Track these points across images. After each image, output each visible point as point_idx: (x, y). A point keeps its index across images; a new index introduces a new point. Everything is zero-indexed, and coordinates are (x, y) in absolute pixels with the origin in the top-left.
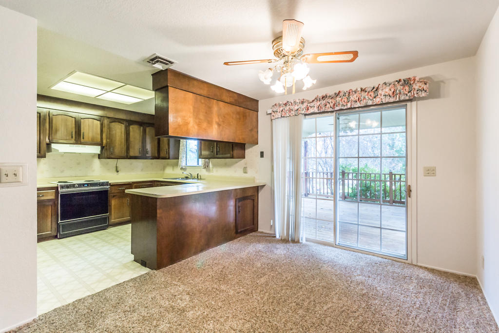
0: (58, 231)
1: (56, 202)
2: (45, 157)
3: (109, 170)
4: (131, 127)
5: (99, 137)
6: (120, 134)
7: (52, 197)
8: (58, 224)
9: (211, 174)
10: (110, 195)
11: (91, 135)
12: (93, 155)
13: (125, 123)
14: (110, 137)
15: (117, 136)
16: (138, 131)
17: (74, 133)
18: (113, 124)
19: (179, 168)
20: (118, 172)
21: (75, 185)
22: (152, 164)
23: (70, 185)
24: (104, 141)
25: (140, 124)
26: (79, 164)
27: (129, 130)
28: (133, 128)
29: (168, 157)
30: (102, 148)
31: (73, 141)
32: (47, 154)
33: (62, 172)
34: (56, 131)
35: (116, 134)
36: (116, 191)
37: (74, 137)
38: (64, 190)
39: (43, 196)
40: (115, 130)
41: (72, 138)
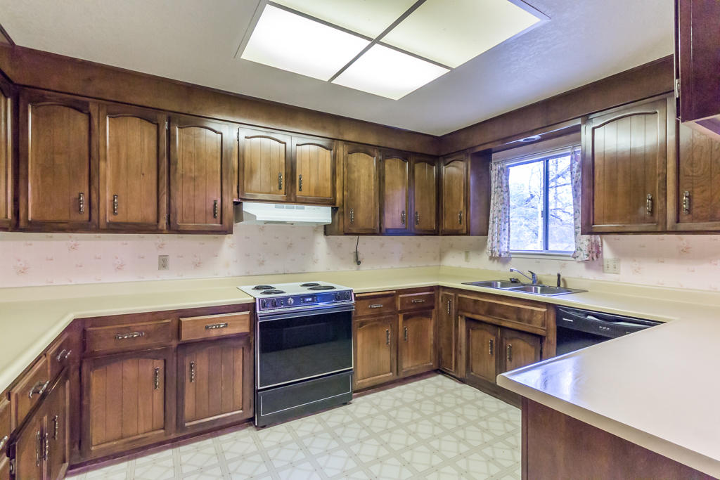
0: (256, 410)
1: (252, 340)
2: (232, 233)
3: (342, 259)
4: (388, 162)
5: (329, 184)
6: (366, 178)
7: (245, 329)
8: (256, 392)
9: (609, 277)
10: (355, 322)
11: (313, 181)
12: (315, 227)
13: (376, 152)
14: (349, 185)
15: (362, 182)
16: (399, 172)
17: (283, 177)
18: (355, 155)
19: (485, 256)
20: (359, 263)
21: (286, 298)
22: (419, 246)
23: (278, 299)
24: (339, 196)
25: (405, 155)
26: (290, 246)
27: (384, 168)
28: (390, 165)
29: (465, 231)
30: (335, 210)
31: (281, 196)
32: (234, 224)
33: (262, 263)
34: (252, 172)
35: (359, 177)
36: (368, 313)
37: (283, 187)
38: (267, 311)
39: (226, 325)
40: (358, 171)
41: (280, 188)
